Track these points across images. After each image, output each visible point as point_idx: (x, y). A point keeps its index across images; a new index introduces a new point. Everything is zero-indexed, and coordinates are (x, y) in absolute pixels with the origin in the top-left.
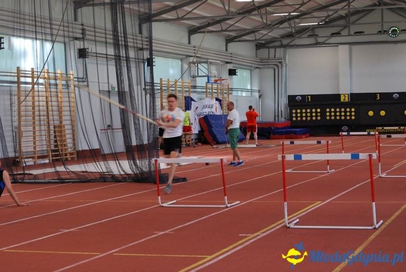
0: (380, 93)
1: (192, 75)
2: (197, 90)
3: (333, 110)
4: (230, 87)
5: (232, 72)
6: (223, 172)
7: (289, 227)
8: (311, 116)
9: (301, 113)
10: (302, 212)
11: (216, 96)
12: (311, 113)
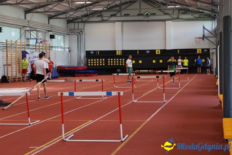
0: (139, 50)
1: (27, 38)
2: (30, 47)
3: (112, 60)
4: (50, 46)
5: (52, 37)
6: (27, 101)
7: (65, 141)
8: (99, 63)
9: (93, 61)
10: (77, 129)
11: (42, 51)
12: (99, 61)
